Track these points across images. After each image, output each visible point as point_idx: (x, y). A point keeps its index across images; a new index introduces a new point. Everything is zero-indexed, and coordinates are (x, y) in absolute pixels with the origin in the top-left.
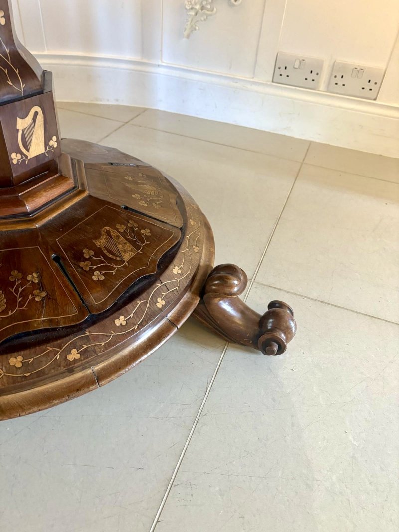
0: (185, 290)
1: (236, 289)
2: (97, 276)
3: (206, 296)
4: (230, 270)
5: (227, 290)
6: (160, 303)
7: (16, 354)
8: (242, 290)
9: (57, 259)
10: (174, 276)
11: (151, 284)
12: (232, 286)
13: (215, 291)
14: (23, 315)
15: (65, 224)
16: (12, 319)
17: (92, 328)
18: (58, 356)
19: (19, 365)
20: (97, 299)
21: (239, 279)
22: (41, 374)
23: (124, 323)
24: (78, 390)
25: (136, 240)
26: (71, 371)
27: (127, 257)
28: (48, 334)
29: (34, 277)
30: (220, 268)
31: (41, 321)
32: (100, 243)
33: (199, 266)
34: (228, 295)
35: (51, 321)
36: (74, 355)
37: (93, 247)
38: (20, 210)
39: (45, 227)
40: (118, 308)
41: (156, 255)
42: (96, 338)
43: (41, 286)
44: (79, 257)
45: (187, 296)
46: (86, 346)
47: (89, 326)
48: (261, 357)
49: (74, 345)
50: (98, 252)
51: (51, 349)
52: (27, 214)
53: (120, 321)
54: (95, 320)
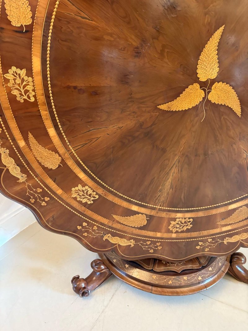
1: (243, 262)
3: (232, 263)
4: (240, 254)
5: (240, 262)
6: (220, 264)
7: (185, 276)
8: (245, 262)
12: (242, 260)
13: (235, 261)
17: (203, 270)
18: (196, 278)
19: (186, 279)
20: (203, 261)
21: (244, 258)
23: (211, 270)
24: (201, 290)
28: (192, 271)
34: (240, 264)
35: (192, 267)
36: (200, 278)
40: (209, 265)
42: (205, 274)
46: (202, 276)
47: (202, 270)
49: (199, 275)
51: (193, 275)
53: (210, 269)
54: (203, 268)
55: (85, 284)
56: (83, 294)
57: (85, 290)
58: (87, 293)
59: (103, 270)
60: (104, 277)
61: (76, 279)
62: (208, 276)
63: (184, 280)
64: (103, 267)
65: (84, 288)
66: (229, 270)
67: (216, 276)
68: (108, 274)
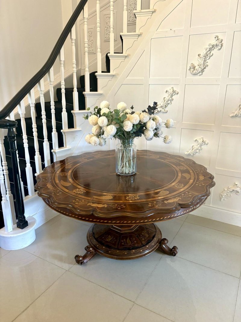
0: (157, 243)
2: (143, 239)
3: (161, 244)
4: (165, 239)
6: (153, 244)
7: (134, 250)
8: (167, 243)
9: (137, 236)
10: (155, 240)
11: (151, 241)
12: (165, 242)
14: (133, 244)
15: (137, 231)
16: (132, 245)
18: (139, 251)
20: (143, 242)
21: (167, 241)
22: (137, 253)
24: (142, 256)
25: (148, 234)
26: (141, 253)
27: (147, 236)
28: (138, 247)
29: (134, 239)
30: (163, 239)
31: (136, 245)
32: (143, 234)
33: (159, 239)
34: (164, 244)
36: (141, 251)
37: (142, 235)
38: (130, 228)
39: (134, 231)
40: (147, 244)
41: (152, 236)
42: (144, 249)
43: (135, 240)
44: (140, 236)
45: (157, 244)
48: (172, 257)
49: (141, 249)
50: (143, 235)
51: (138, 249)
52: (131, 229)
53: (147, 246)
54: (144, 246)
55: (82, 258)
56: (81, 263)
57: (82, 261)
58: (83, 262)
59: (91, 250)
60: (92, 255)
61: (77, 257)
62: (146, 250)
63: (133, 252)
64: (91, 249)
65: (81, 260)
66: (158, 247)
67: (151, 250)
68: (94, 253)
